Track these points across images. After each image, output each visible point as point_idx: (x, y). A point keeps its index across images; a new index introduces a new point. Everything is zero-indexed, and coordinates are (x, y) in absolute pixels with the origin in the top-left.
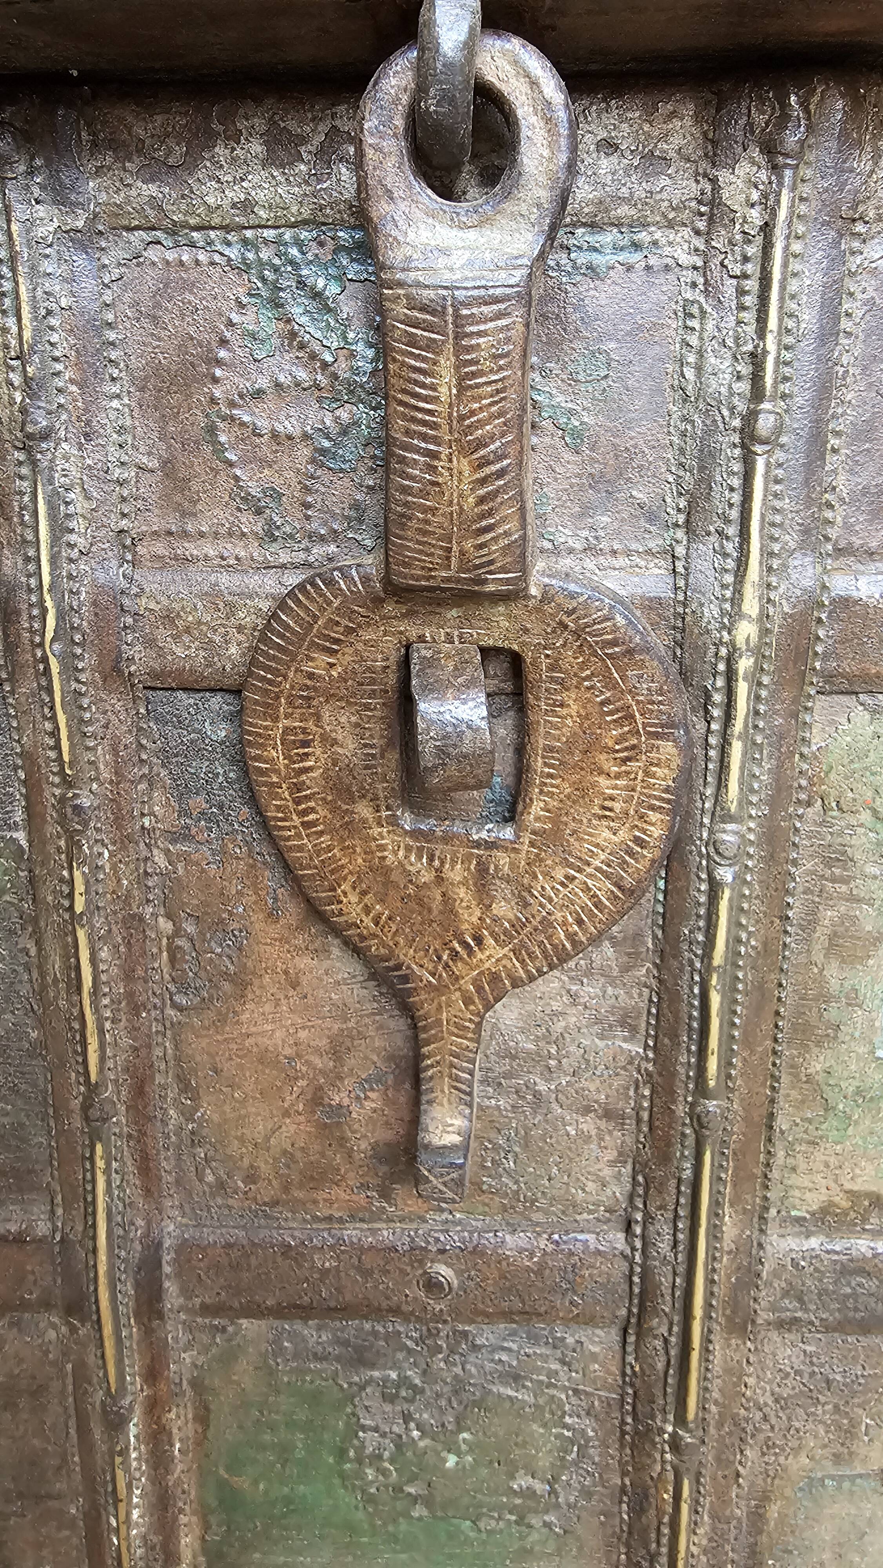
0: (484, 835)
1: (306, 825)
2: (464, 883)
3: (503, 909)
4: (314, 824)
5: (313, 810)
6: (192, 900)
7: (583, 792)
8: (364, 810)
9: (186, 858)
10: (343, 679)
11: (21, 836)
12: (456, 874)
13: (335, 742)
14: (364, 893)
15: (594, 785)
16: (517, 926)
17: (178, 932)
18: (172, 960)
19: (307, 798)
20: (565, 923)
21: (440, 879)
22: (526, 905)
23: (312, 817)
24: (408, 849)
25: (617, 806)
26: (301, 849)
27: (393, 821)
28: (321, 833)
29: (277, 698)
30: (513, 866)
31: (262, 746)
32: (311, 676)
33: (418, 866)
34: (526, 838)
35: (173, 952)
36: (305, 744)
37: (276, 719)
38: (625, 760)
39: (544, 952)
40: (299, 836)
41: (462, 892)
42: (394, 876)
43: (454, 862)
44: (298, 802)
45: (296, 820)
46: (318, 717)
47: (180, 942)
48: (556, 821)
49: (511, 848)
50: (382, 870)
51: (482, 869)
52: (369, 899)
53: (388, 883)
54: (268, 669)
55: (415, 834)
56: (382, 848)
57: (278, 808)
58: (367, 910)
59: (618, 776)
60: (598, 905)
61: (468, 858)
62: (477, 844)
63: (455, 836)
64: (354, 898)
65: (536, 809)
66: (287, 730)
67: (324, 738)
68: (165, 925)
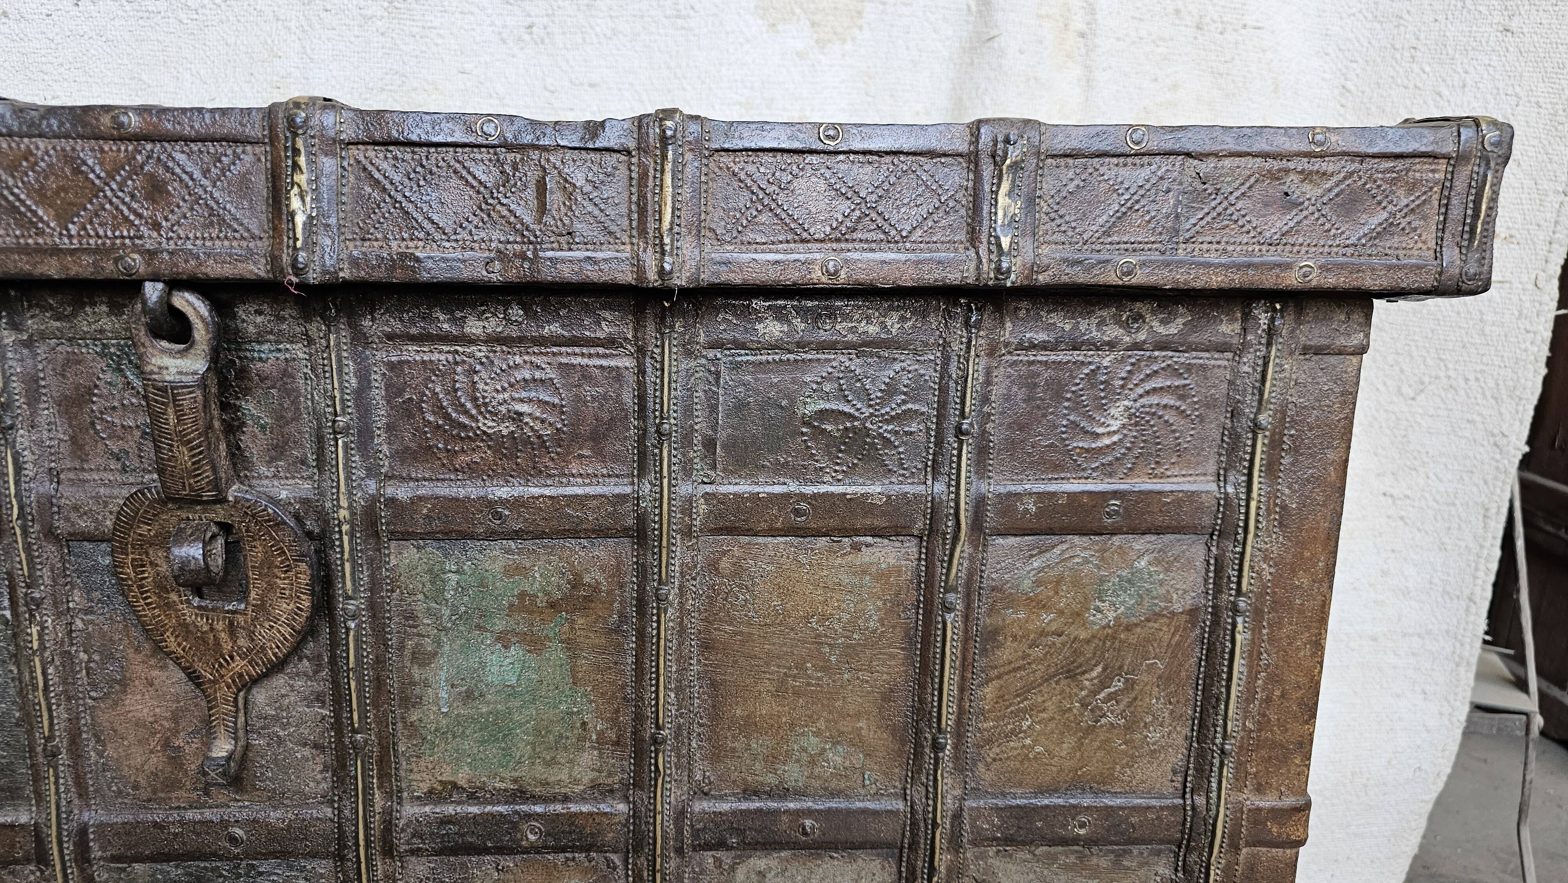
0: (231, 607)
1: (148, 604)
2: (224, 630)
3: (242, 642)
4: (150, 604)
5: (149, 597)
6: (96, 643)
7: (271, 586)
8: (174, 597)
9: (92, 622)
10: (156, 536)
11: (8, 614)
12: (220, 626)
13: (157, 565)
14: (177, 637)
15: (275, 583)
16: (250, 650)
17: (90, 660)
18: (88, 673)
19: (147, 591)
20: (271, 648)
21: (212, 629)
22: (253, 640)
23: (149, 600)
24: (196, 615)
25: (287, 592)
26: (146, 616)
27: (188, 602)
28: (154, 608)
29: (127, 545)
30: (246, 622)
31: (123, 567)
32: (140, 535)
33: (202, 622)
34: (250, 608)
35: (88, 669)
36: (143, 566)
37: (127, 555)
38: (286, 572)
39: (263, 662)
40: (144, 610)
41: (223, 635)
42: (191, 628)
43: (218, 621)
44: (142, 593)
45: (142, 602)
46: (147, 554)
47: (91, 665)
48: (262, 600)
49: (244, 613)
50: (184, 625)
51: (231, 623)
52: (179, 639)
53: (188, 632)
54: (121, 532)
55: (199, 608)
56: (184, 615)
57: (133, 597)
58: (179, 645)
59: (285, 579)
60: (285, 638)
61: (224, 618)
62: (228, 612)
63: (218, 608)
64: (173, 639)
65: (253, 595)
66: (133, 560)
67: (151, 563)
68: (83, 656)
